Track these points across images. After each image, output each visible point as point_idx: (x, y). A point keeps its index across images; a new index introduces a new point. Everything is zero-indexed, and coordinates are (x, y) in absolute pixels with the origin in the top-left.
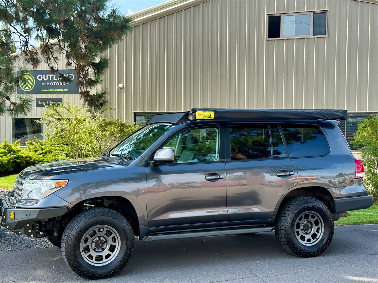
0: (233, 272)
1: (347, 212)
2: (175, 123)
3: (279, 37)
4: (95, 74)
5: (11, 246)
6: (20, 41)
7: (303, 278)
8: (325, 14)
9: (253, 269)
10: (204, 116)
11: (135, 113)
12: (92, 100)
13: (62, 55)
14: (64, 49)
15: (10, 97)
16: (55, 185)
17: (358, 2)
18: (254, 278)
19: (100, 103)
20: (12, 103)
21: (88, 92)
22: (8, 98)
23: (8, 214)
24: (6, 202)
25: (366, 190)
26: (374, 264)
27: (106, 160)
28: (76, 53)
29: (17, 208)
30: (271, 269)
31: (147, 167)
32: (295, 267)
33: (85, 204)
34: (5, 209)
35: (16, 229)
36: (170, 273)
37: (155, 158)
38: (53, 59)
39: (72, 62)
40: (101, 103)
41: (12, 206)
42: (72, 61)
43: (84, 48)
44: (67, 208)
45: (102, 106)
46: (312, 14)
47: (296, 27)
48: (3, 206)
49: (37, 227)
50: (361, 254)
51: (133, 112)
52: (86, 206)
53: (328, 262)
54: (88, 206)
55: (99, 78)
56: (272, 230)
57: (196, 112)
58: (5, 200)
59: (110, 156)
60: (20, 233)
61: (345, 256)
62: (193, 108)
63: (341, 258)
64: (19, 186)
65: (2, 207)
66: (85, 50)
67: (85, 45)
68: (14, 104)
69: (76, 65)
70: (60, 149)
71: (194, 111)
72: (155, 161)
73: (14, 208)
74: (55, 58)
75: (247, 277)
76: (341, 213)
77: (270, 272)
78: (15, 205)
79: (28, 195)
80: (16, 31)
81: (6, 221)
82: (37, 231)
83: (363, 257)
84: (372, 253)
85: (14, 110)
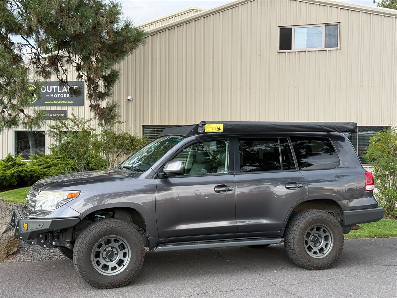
0: (252, 281)
1: (358, 225)
2: (185, 136)
3: (291, 49)
4: (105, 86)
5: (30, 257)
6: (32, 53)
7: (321, 286)
8: (337, 26)
9: (271, 278)
10: (213, 128)
11: (143, 126)
12: (102, 114)
13: (72, 68)
14: (73, 61)
15: (24, 110)
16: (67, 196)
17: (370, 14)
18: (272, 287)
19: (110, 116)
20: (26, 116)
21: (99, 105)
22: (22, 111)
23: (22, 224)
24: (20, 214)
25: (377, 203)
26: (389, 274)
27: (117, 172)
28: (89, 66)
29: (31, 218)
30: (289, 279)
31: (157, 179)
32: (312, 276)
33: (96, 215)
34: (19, 221)
35: (29, 240)
36: (191, 282)
37: (164, 170)
38: (62, 71)
39: (83, 75)
40: (112, 116)
41: (26, 216)
42: (82, 73)
43: (94, 60)
44: (79, 218)
45: (113, 119)
46: (324, 26)
47: (307, 40)
48: (16, 217)
49: (50, 238)
50: (376, 265)
51: (141, 124)
52: (98, 217)
53: (344, 273)
54: (100, 217)
55: (109, 91)
56: (281, 242)
57: (204, 125)
58: (19, 212)
59: (121, 168)
60: (33, 243)
61: (360, 266)
62: (203, 121)
63: (356, 269)
64: (32, 198)
65: (16, 219)
66: (95, 62)
67: (96, 57)
68: (28, 117)
69: (87, 78)
70: (64, 162)
71: (204, 123)
72: (165, 173)
73: (28, 219)
74: (65, 70)
75: (265, 286)
76: (351, 225)
77: (288, 281)
78: (28, 216)
79: (41, 206)
80: (27, 43)
81: (20, 232)
82: (50, 241)
83: (377, 267)
84: (386, 264)
85: (28, 123)
